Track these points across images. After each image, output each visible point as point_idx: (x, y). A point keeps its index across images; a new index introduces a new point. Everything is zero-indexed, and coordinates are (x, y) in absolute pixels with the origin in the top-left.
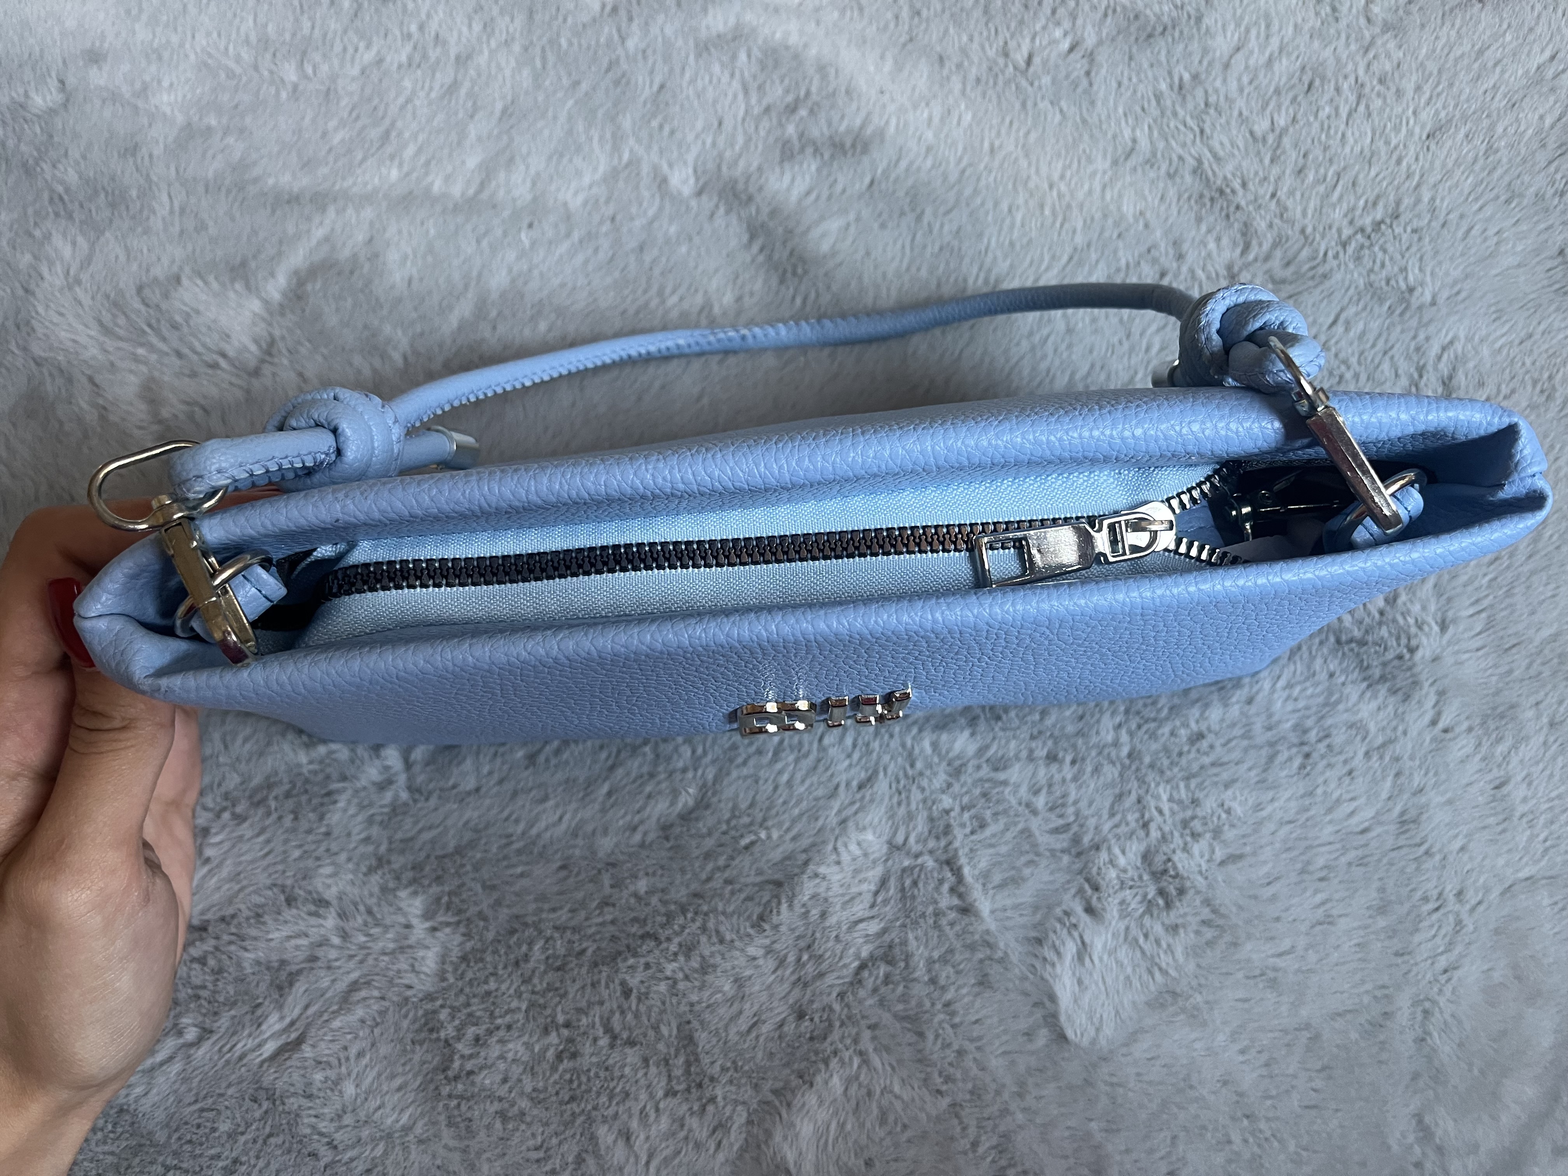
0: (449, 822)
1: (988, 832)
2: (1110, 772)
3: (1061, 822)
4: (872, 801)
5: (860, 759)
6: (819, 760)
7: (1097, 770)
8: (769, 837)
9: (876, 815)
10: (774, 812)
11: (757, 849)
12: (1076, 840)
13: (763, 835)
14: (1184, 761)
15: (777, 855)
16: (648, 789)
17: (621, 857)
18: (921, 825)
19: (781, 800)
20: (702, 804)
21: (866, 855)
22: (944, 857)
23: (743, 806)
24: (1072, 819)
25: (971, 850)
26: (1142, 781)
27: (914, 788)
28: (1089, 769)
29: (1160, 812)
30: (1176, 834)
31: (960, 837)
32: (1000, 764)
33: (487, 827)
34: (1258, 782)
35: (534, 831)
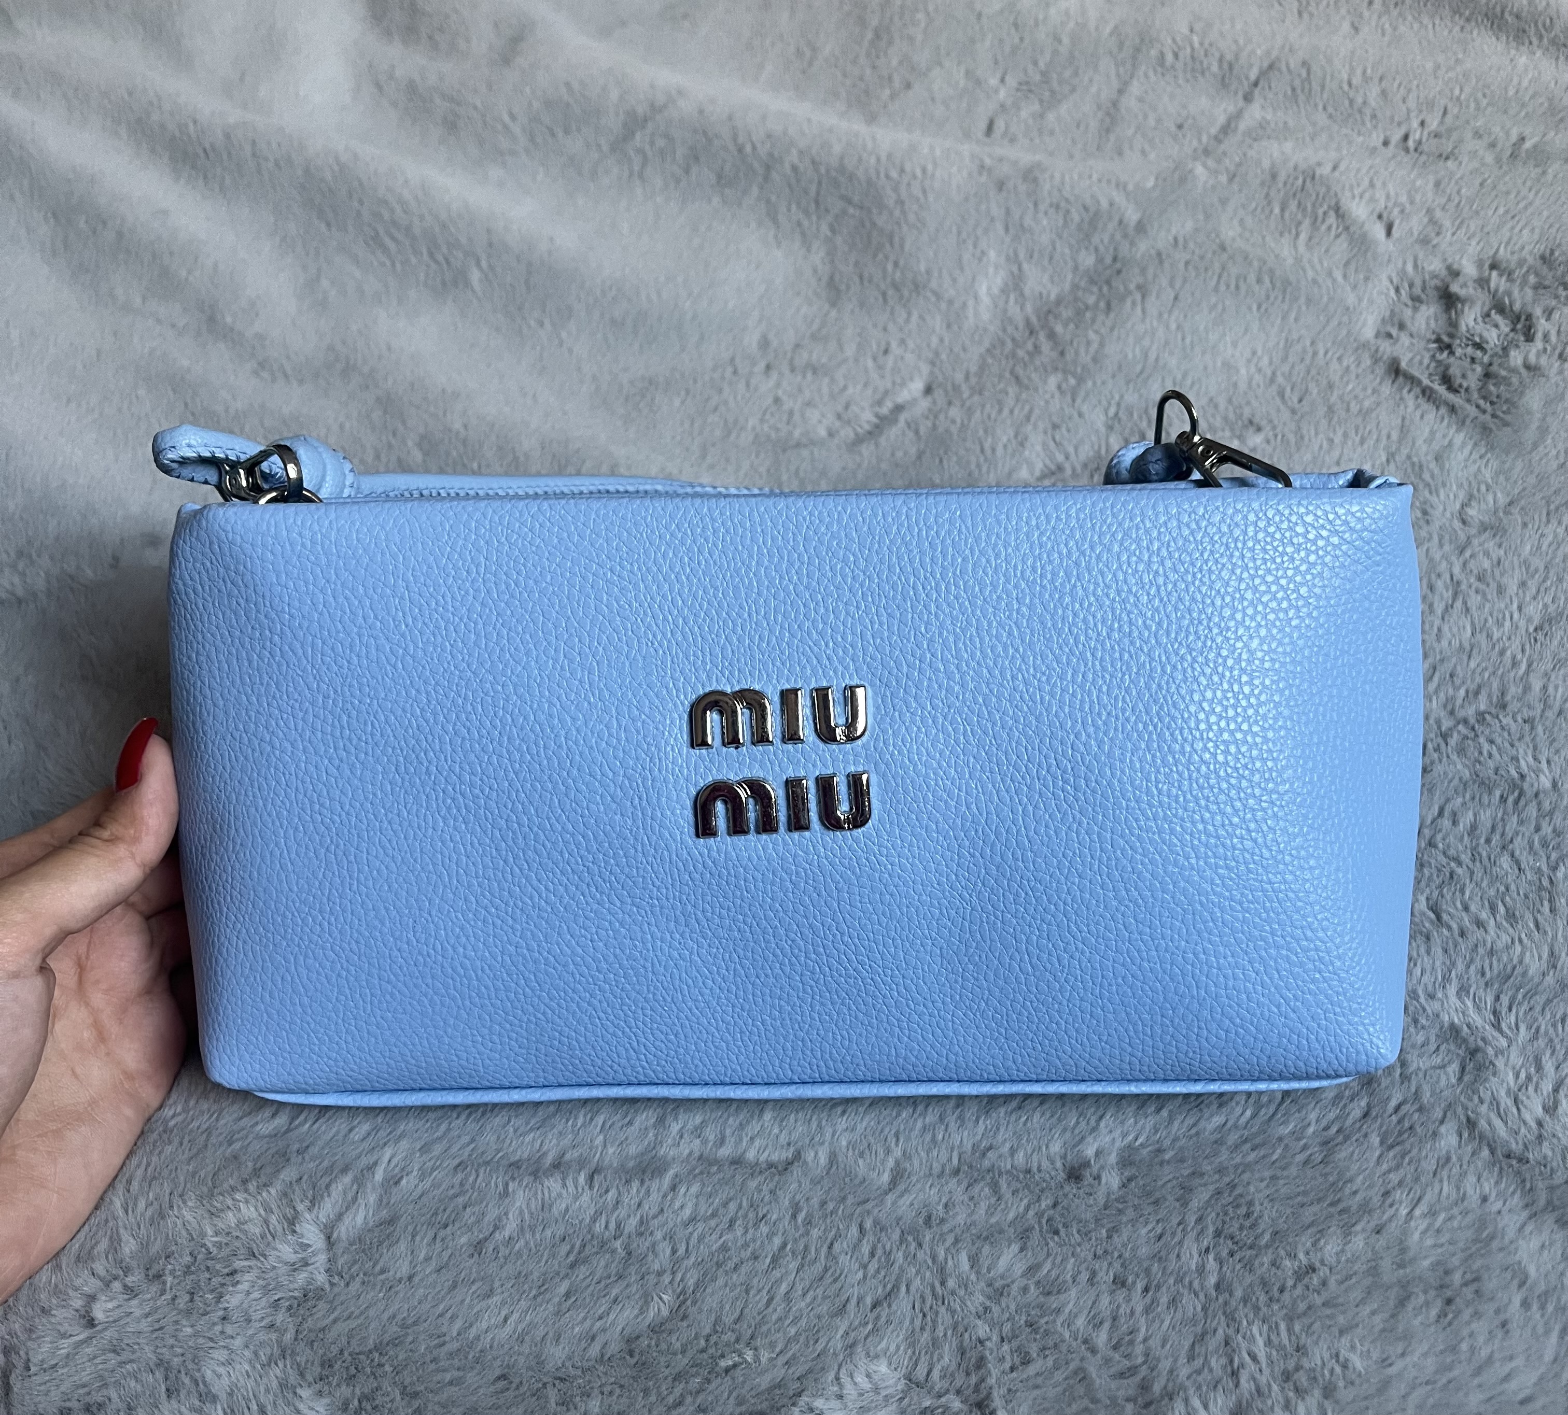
0: (372, 1313)
1: (1031, 1370)
2: (1191, 1305)
3: (1127, 1363)
4: (889, 1322)
5: (878, 1271)
6: (826, 1270)
7: (1173, 1302)
8: (757, 1359)
9: (893, 1340)
10: (764, 1328)
11: (738, 1372)
12: (1145, 1387)
13: (749, 1356)
14: (1286, 1296)
15: (764, 1382)
16: (614, 1292)
17: (572, 1372)
18: (948, 1357)
19: (774, 1317)
20: (680, 1312)
21: (876, 1390)
22: (974, 1398)
23: (728, 1320)
24: (1140, 1360)
25: (1009, 1390)
26: (1231, 1318)
27: (943, 1310)
28: (1164, 1300)
29: (1254, 1358)
30: (1275, 1387)
31: (995, 1372)
32: (1051, 1289)
33: (415, 1323)
34: (1384, 1330)
35: (473, 1332)
